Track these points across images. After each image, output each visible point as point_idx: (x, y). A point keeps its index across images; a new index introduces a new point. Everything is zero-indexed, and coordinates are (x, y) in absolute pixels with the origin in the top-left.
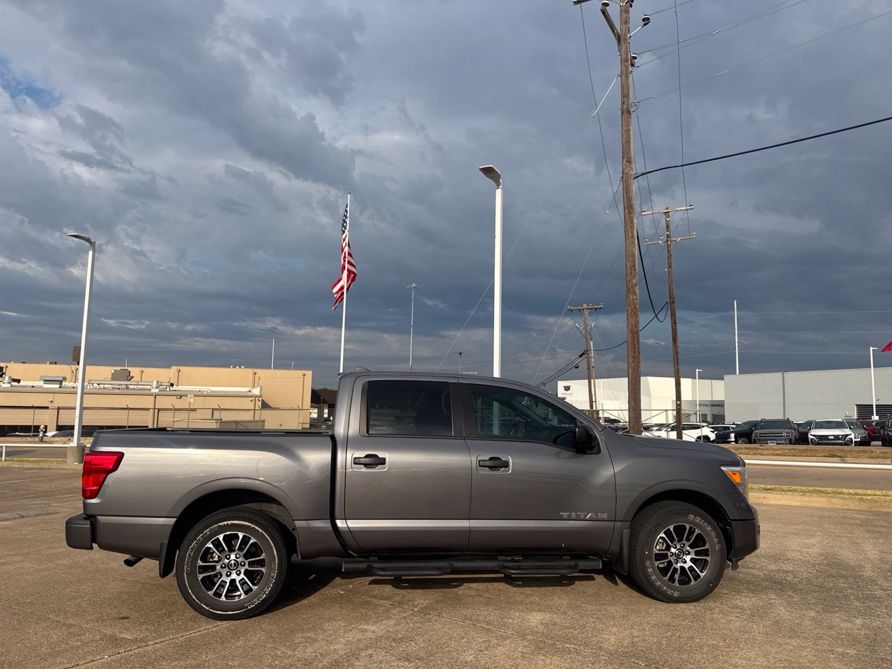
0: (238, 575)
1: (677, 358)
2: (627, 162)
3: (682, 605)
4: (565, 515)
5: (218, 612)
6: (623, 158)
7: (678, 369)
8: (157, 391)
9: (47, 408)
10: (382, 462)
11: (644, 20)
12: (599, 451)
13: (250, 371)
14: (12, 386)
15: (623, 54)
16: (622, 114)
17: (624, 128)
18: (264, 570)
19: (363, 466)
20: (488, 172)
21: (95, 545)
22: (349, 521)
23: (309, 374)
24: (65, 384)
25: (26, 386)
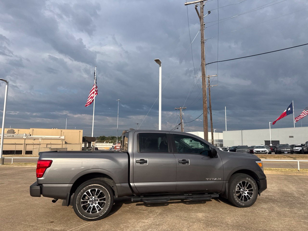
0: (96, 204)
1: (212, 125)
2: (203, 60)
3: (245, 208)
4: (207, 179)
5: (89, 218)
6: (202, 58)
7: (212, 129)
8: (25, 137)
10: (146, 162)
11: (208, 12)
12: (217, 157)
13: (60, 130)
15: (201, 23)
16: (201, 43)
17: (202, 48)
18: (105, 202)
19: (139, 163)
20: (158, 61)
21: (42, 195)
22: (135, 183)
23: (82, 131)
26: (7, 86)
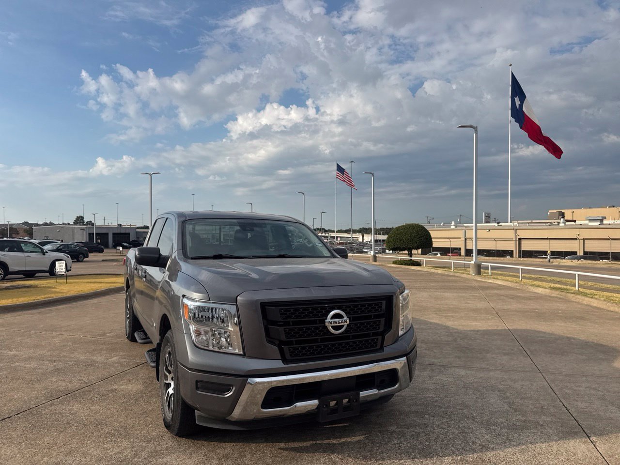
9: (576, 239)
24: (605, 222)
25: (576, 225)
26: (475, 134)
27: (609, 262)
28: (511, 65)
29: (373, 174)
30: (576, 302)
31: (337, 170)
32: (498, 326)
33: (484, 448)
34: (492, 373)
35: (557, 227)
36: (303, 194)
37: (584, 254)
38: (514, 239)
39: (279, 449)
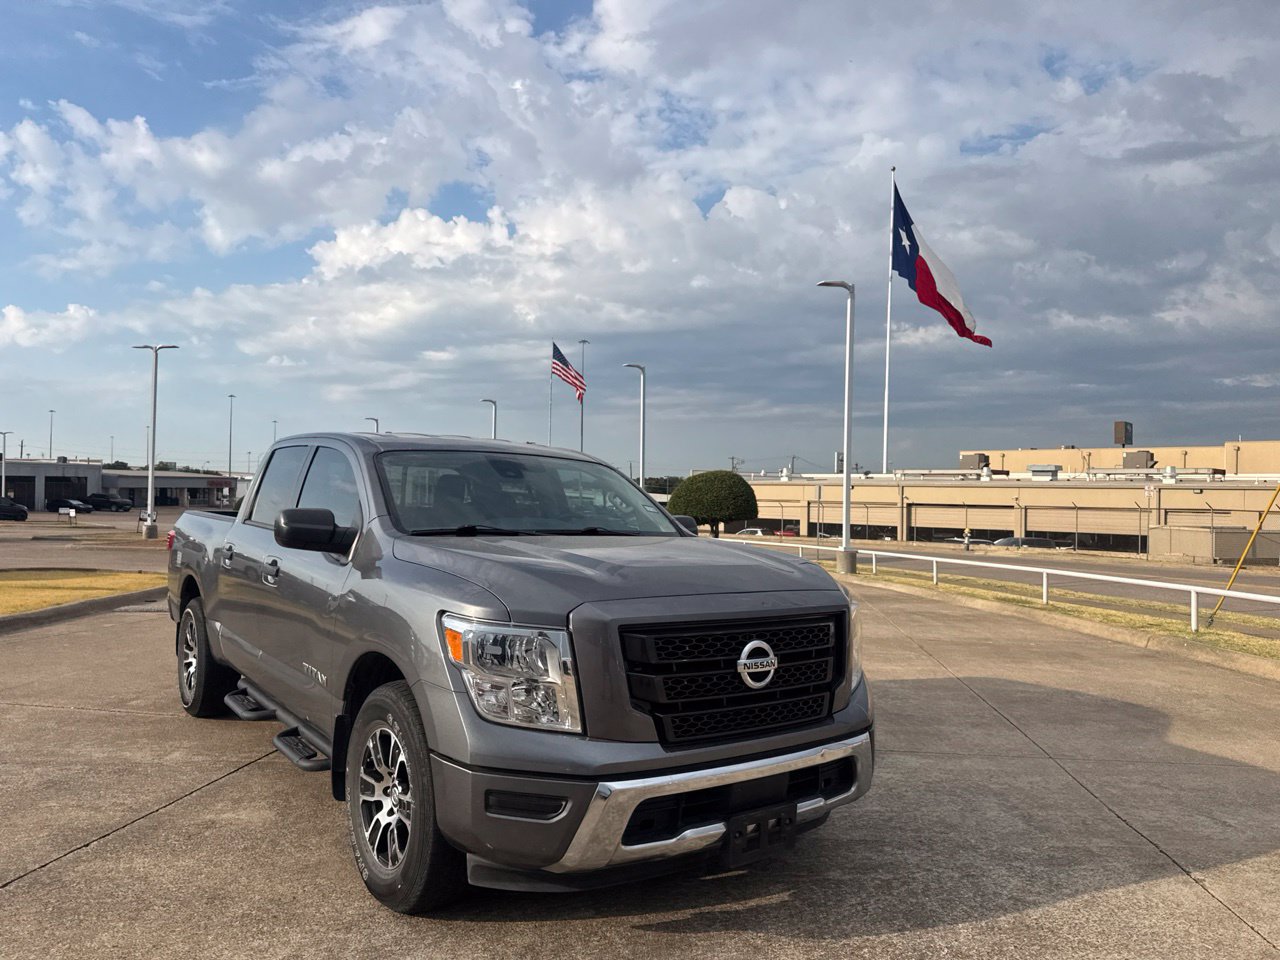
4: (306, 666)
8: (1173, 481)
9: (1012, 507)
14: (991, 479)
24: (1061, 475)
25: (1009, 480)
26: (849, 301)
27: (1072, 551)
28: (894, 169)
29: (643, 369)
30: (1050, 626)
31: (554, 357)
32: (934, 672)
33: (1019, 903)
34: (966, 762)
35: (977, 483)
36: (494, 403)
37: (1026, 536)
38: (899, 505)
39: (633, 927)
